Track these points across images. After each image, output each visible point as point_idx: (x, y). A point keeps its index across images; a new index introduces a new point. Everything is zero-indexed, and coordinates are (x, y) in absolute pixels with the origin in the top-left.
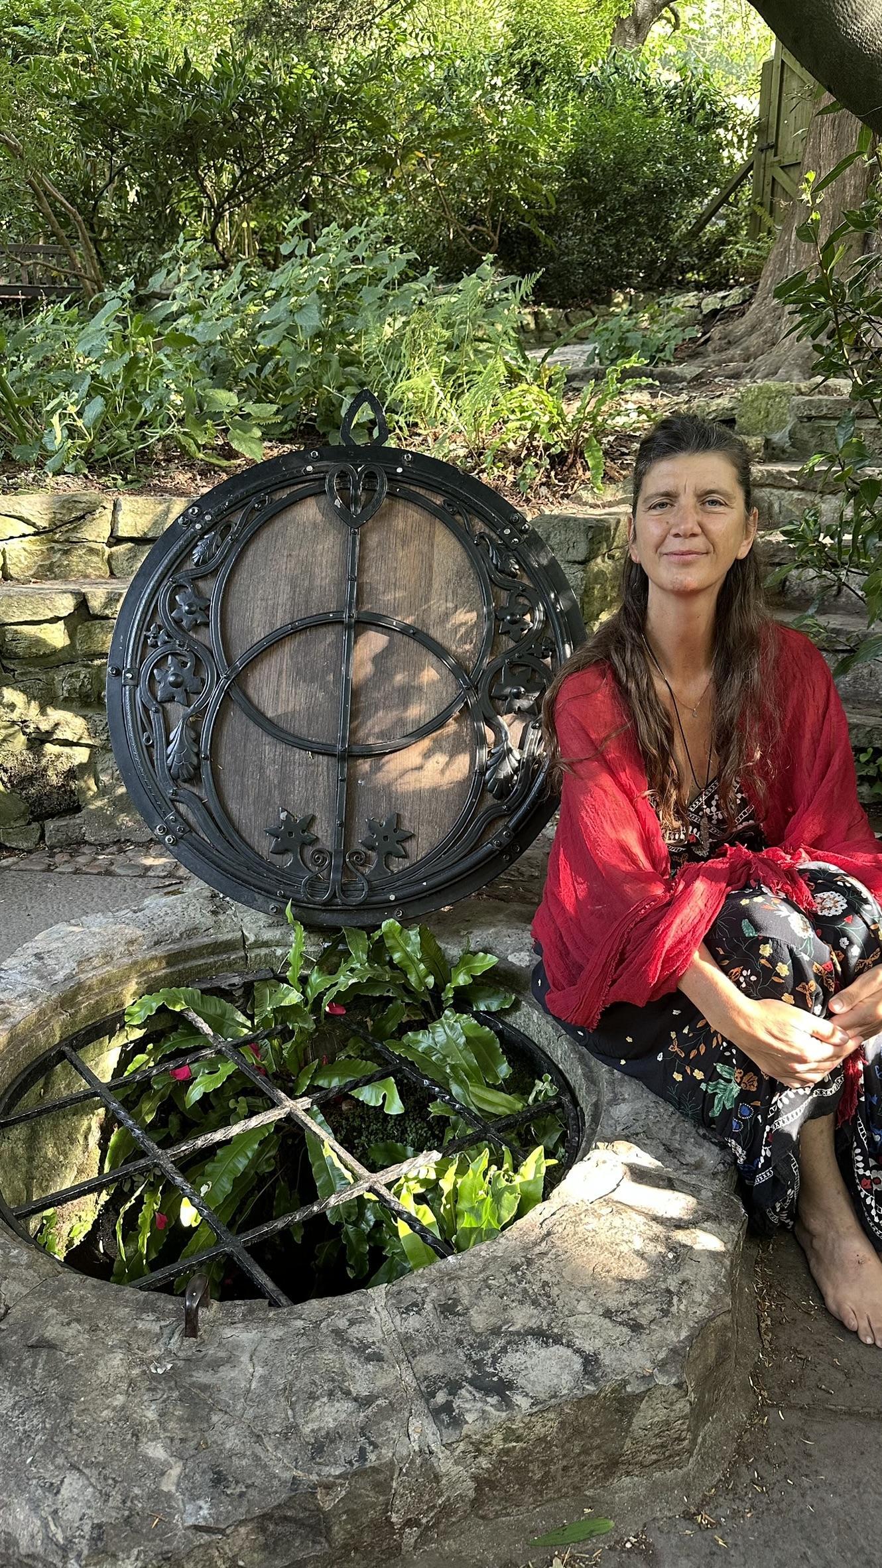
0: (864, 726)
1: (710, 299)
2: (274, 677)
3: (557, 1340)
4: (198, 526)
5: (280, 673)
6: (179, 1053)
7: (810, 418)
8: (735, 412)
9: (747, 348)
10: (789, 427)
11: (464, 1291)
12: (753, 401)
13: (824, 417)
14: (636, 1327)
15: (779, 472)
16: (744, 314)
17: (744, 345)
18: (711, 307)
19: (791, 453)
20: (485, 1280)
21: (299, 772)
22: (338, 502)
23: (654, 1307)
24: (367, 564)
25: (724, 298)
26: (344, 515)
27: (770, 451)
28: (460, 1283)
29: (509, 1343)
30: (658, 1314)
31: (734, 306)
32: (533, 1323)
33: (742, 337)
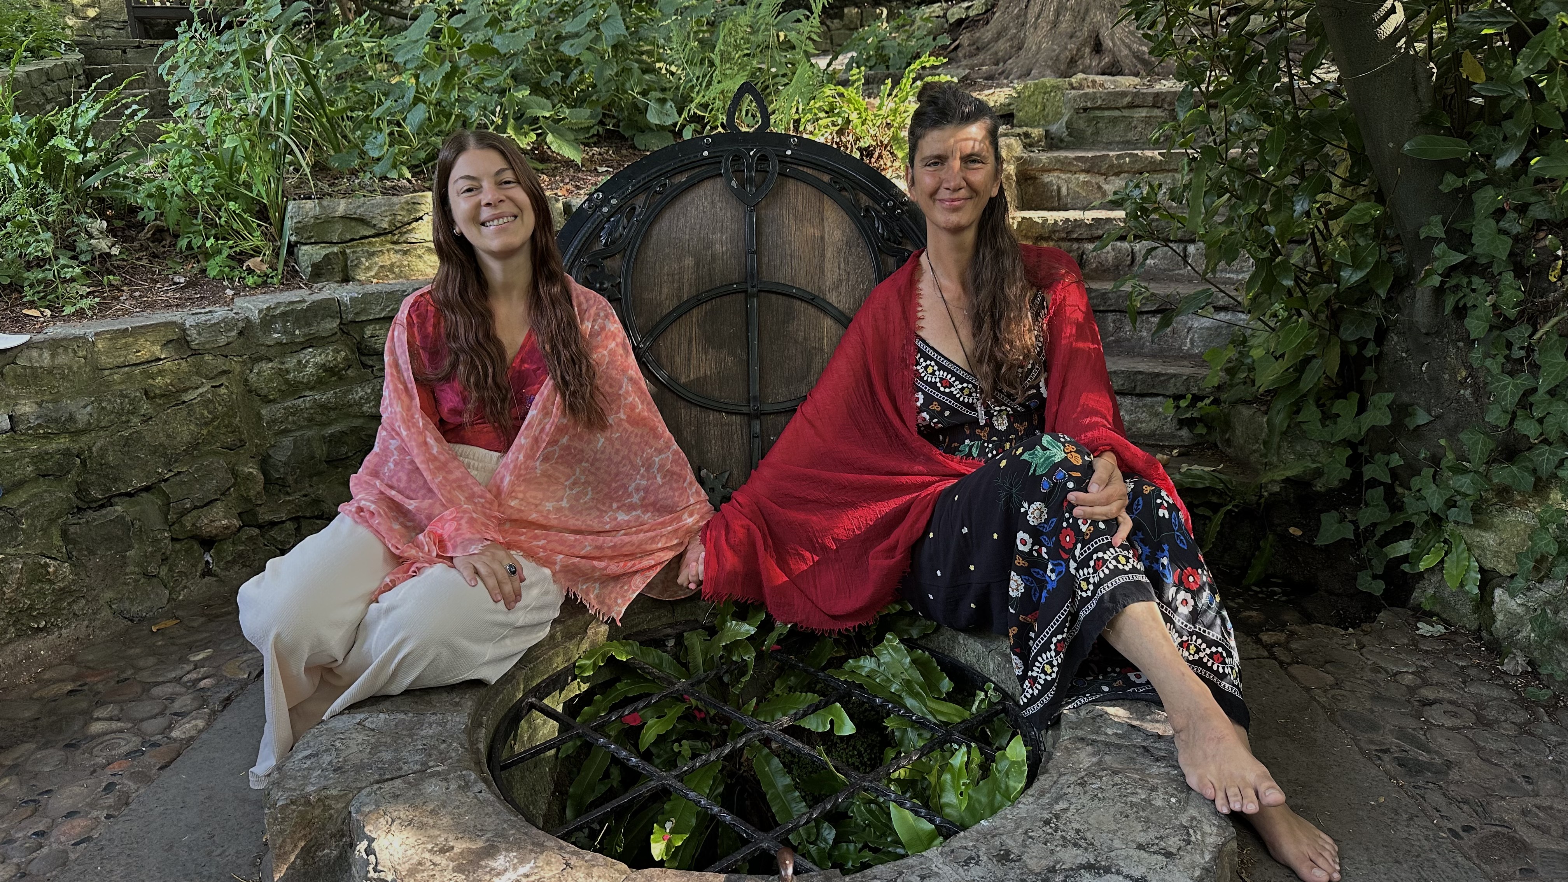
0: (1181, 375)
1: (955, 10)
2: (684, 346)
3: (1107, 870)
4: (605, 210)
5: (690, 341)
6: (626, 701)
7: (1085, 110)
8: (1012, 107)
9: (996, 53)
10: (1066, 119)
11: (1010, 843)
12: (1029, 97)
13: (1099, 108)
14: (1168, 855)
15: (1066, 157)
16: (988, 23)
17: (993, 50)
18: (957, 17)
19: (1068, 142)
20: (1026, 833)
21: (714, 432)
22: (734, 184)
23: (1177, 839)
24: (764, 238)
25: (968, 8)
26: (739, 195)
27: (1049, 141)
28: (1004, 837)
29: (1067, 877)
30: (1182, 844)
31: (978, 15)
32: (1079, 860)
33: (989, 43)
